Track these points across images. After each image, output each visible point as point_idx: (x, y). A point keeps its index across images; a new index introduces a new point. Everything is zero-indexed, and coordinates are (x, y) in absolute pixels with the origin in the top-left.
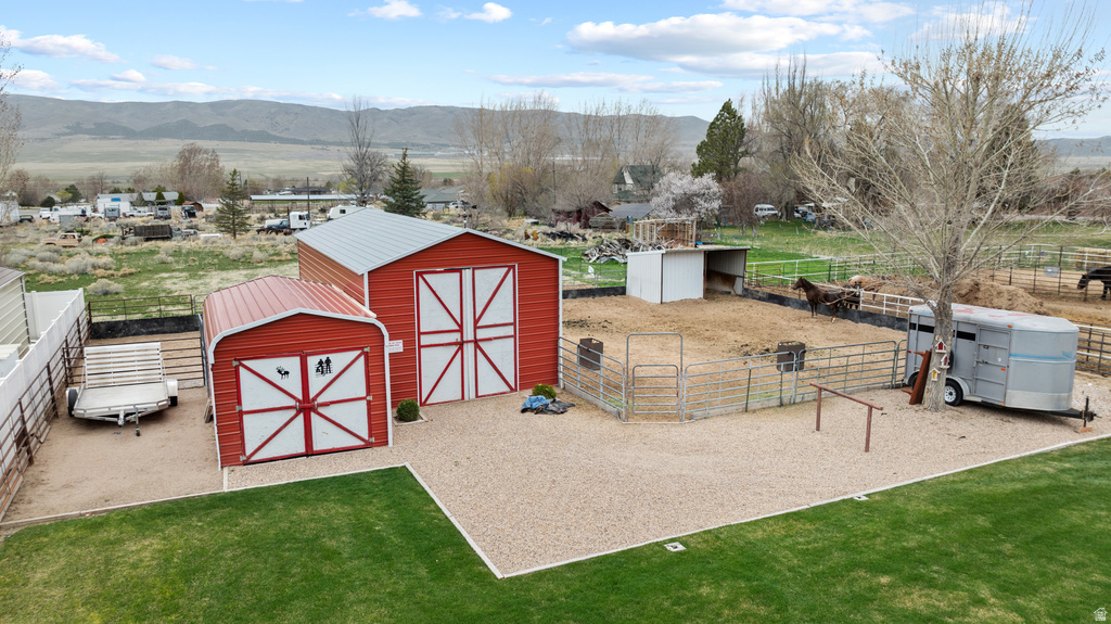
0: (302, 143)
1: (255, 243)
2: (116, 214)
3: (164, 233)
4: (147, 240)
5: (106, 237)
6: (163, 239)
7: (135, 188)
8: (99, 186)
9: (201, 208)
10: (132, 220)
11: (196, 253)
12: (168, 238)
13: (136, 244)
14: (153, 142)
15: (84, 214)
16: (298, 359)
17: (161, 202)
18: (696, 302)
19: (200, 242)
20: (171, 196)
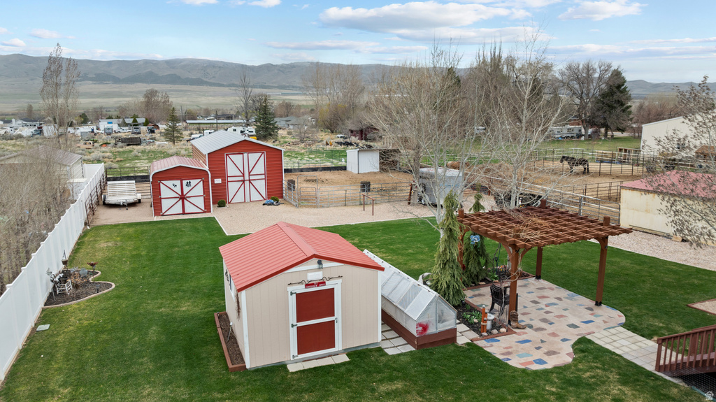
0: (223, 86)
1: (184, 147)
2: (110, 131)
3: (137, 142)
4: (128, 145)
5: (107, 144)
6: (137, 145)
7: (120, 115)
8: (99, 114)
9: (158, 128)
10: (119, 134)
11: (153, 152)
12: (139, 144)
13: (122, 147)
14: (130, 85)
15: (93, 131)
16: (179, 181)
17: (135, 124)
18: (375, 173)
19: (155, 146)
20: (141, 120)
